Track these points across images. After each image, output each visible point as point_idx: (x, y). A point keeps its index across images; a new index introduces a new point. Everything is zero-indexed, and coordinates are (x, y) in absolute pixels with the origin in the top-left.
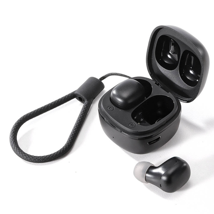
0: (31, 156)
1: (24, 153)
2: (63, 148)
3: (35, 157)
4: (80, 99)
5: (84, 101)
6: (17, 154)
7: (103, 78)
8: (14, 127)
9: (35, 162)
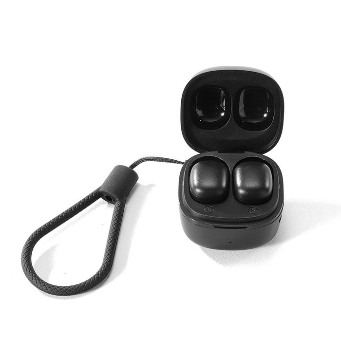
0: (53, 286)
1: (43, 282)
2: (98, 274)
3: (58, 287)
4: (109, 199)
5: (114, 200)
6: (33, 283)
7: (135, 165)
8: (27, 244)
9: (65, 295)
